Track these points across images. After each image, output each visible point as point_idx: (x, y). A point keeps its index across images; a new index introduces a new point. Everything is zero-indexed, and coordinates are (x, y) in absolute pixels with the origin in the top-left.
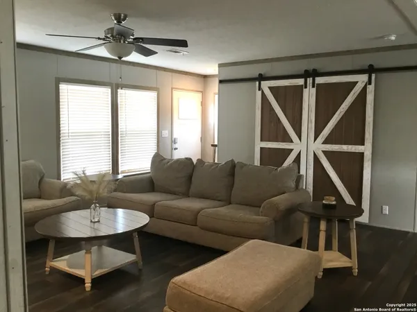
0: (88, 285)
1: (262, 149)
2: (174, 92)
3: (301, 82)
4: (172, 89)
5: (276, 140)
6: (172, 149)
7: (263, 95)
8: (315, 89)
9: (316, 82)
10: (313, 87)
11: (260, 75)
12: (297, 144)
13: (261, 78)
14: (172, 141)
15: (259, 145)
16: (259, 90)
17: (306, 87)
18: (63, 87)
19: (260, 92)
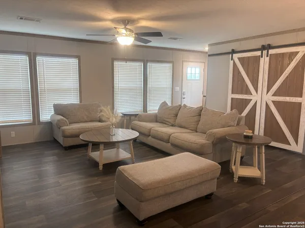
0: (101, 167)
1: (232, 99)
2: (184, 64)
3: (259, 53)
4: (183, 61)
5: (241, 93)
6: (182, 98)
7: (234, 64)
8: (268, 58)
9: (270, 53)
10: (267, 56)
11: (233, 50)
12: (255, 96)
13: (233, 52)
14: (182, 94)
15: (231, 96)
16: (232, 60)
17: (262, 57)
18: (116, 63)
19: (232, 61)
